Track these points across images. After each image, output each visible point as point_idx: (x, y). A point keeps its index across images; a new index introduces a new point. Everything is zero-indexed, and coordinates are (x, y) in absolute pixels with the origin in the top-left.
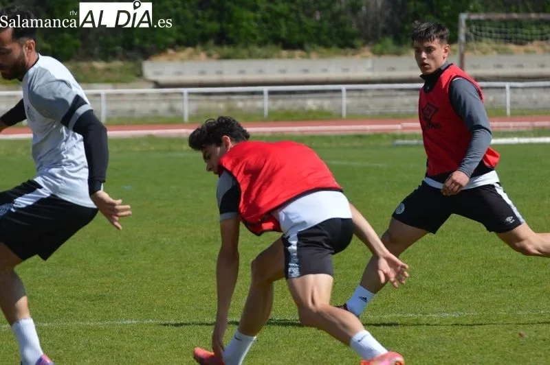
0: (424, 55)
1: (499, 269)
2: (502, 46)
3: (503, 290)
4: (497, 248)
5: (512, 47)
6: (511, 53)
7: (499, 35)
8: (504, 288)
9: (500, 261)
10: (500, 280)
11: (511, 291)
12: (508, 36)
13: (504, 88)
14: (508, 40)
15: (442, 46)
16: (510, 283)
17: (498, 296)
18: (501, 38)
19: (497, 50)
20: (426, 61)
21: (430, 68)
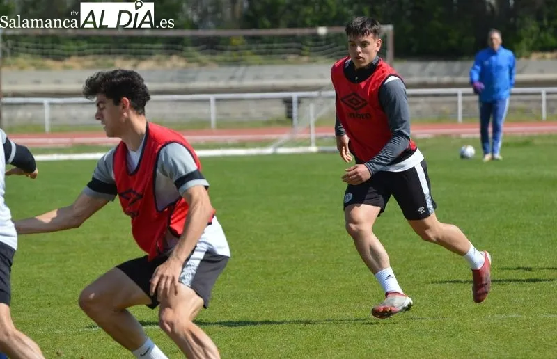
0: (359, 49)
1: (37, 287)
2: (40, 61)
3: (42, 309)
4: (35, 266)
5: (50, 62)
6: (48, 68)
7: (35, 51)
8: (42, 307)
9: (38, 280)
10: (39, 299)
11: (49, 309)
12: (45, 51)
13: (41, 104)
14: (46, 55)
15: (375, 40)
16: (48, 301)
17: (37, 315)
18: (38, 54)
19: (33, 65)
20: (361, 55)
21: (364, 62)
